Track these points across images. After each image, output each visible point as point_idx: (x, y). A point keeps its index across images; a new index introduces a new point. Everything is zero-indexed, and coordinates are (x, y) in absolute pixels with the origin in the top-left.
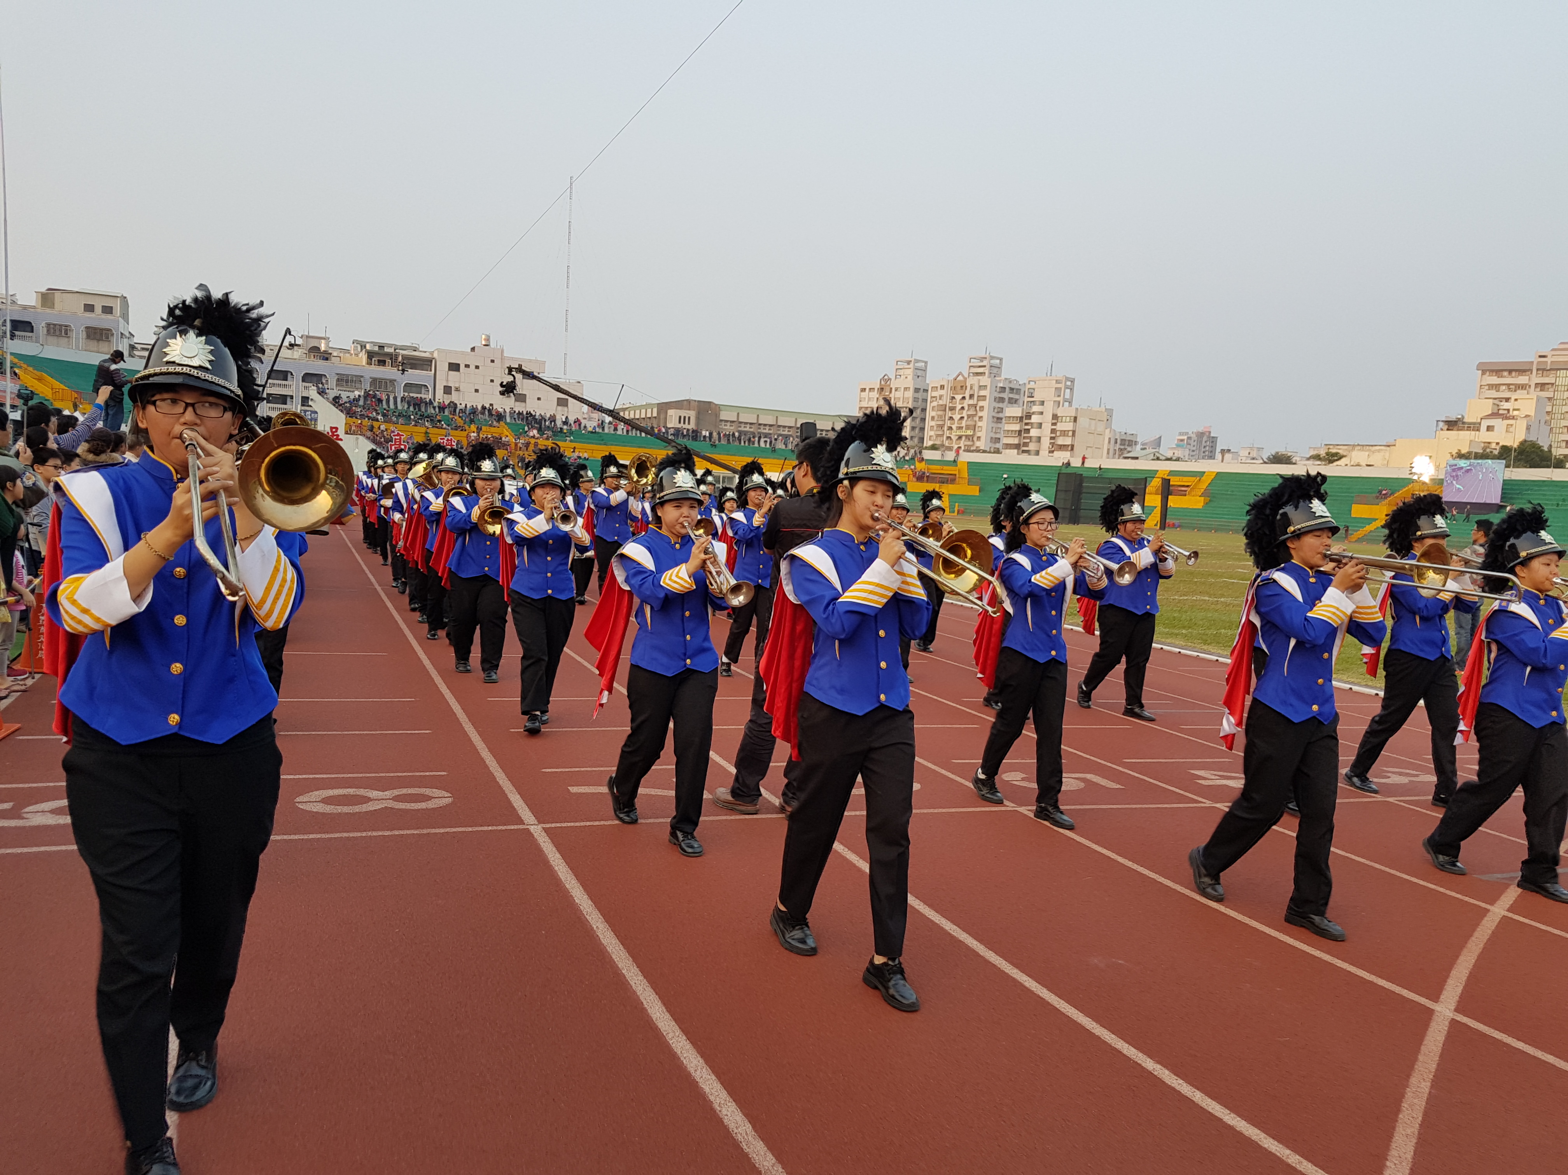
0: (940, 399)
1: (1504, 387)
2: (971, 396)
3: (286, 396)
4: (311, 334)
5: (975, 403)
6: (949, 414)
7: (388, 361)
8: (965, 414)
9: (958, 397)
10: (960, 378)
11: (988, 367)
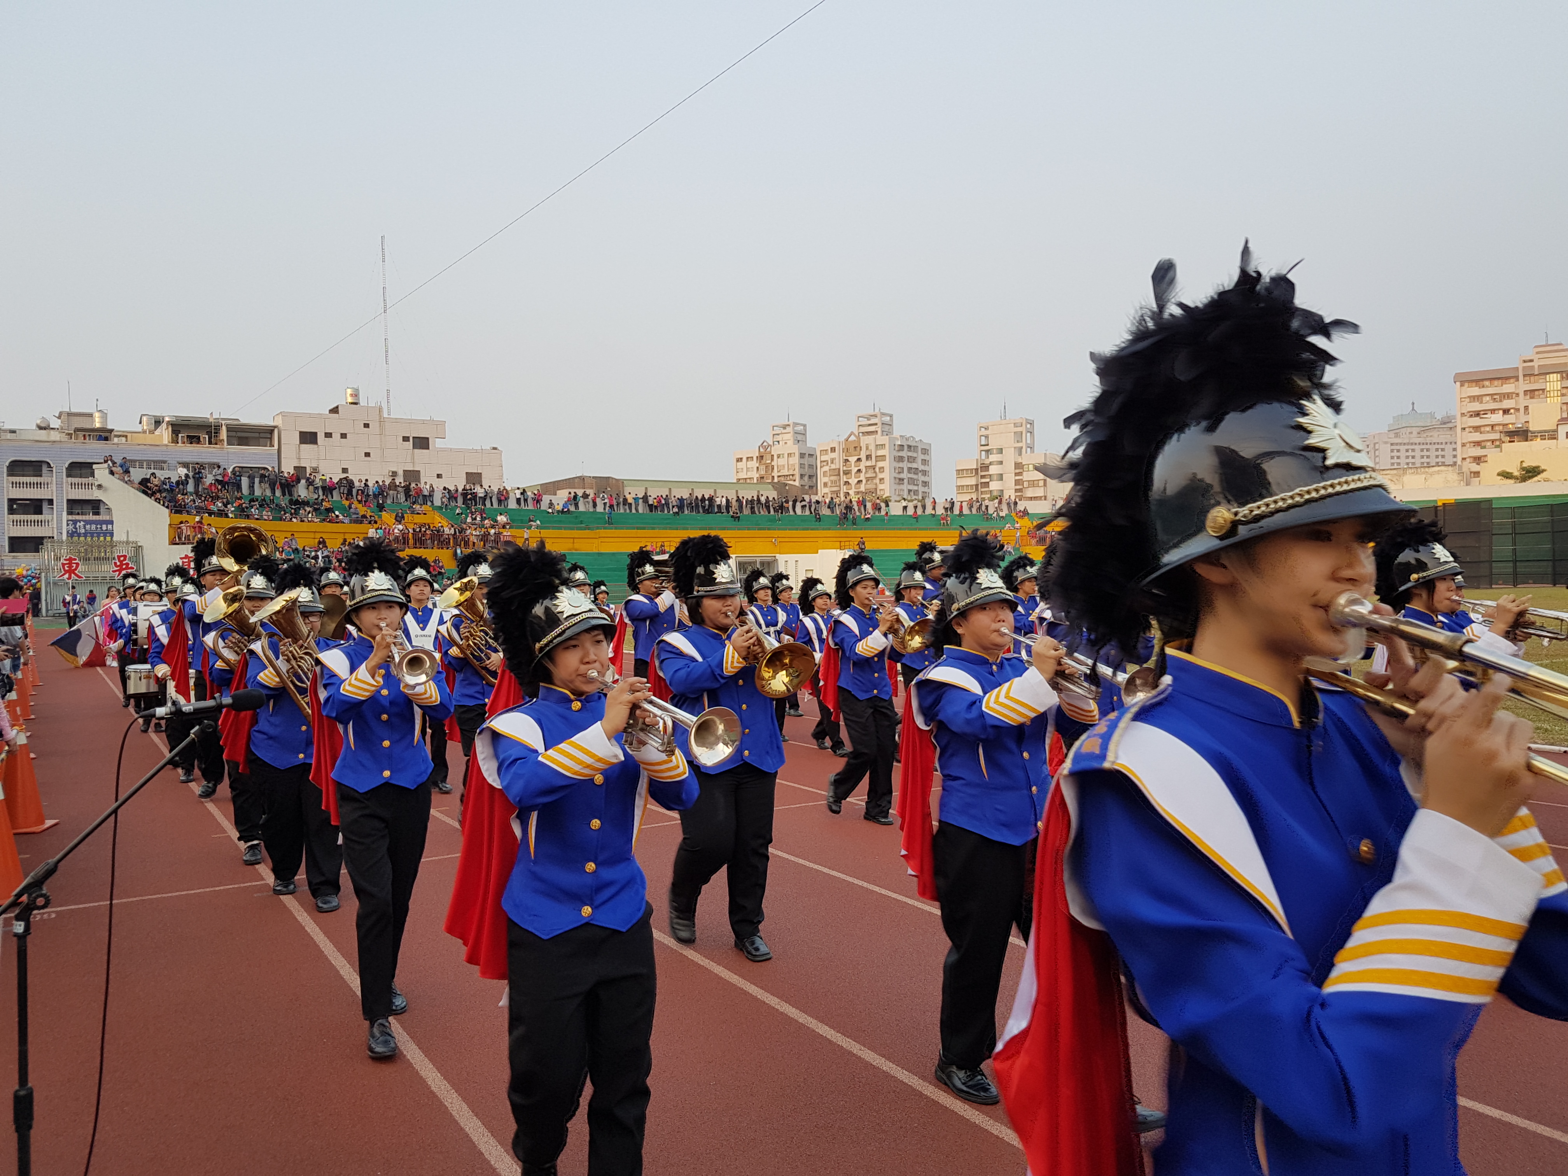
0: (832, 463)
1: (1488, 398)
2: (868, 457)
3: (41, 500)
4: (73, 410)
5: (874, 464)
6: (844, 478)
7: (205, 437)
8: (862, 477)
9: (853, 459)
10: (853, 438)
11: (880, 425)
